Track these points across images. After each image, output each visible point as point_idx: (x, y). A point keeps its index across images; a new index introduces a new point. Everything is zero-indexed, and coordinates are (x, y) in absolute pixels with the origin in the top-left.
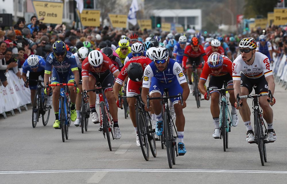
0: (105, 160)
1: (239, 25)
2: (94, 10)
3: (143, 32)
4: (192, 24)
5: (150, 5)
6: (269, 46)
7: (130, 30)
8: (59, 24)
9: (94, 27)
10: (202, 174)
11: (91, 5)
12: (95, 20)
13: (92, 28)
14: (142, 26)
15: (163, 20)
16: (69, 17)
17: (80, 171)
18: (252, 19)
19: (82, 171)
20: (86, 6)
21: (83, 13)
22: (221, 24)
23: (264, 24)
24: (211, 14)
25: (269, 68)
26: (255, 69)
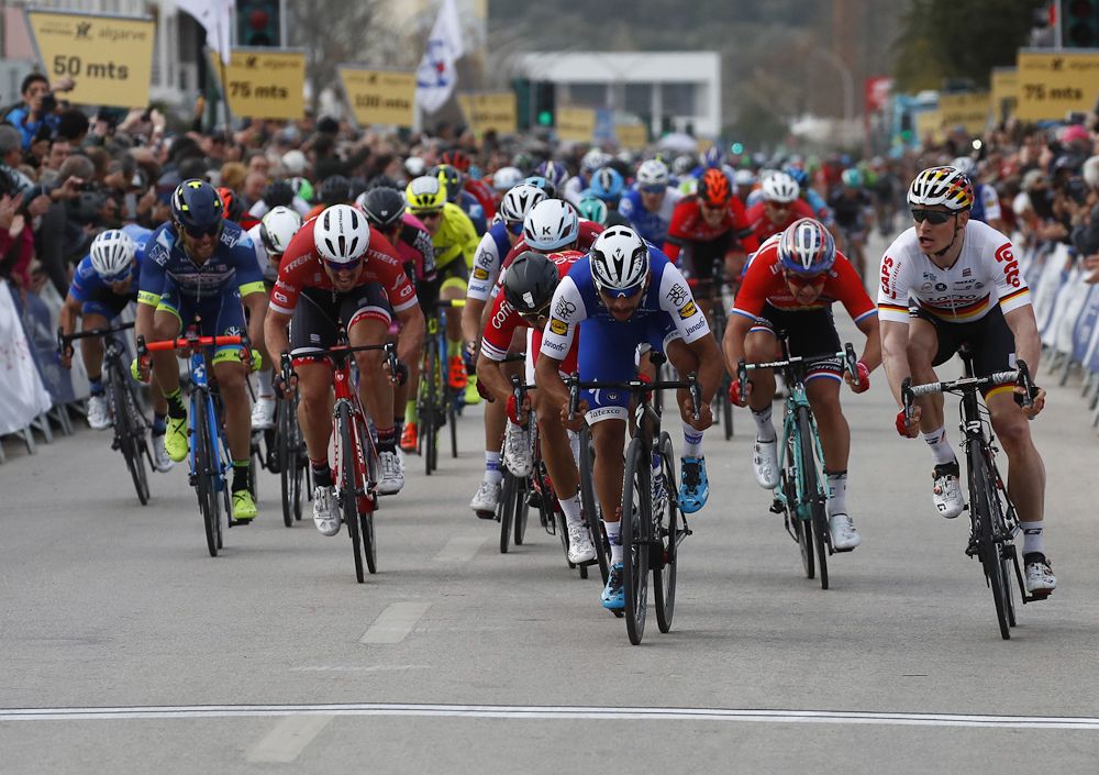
0: (320, 666)
1: (875, 121)
2: (281, 54)
3: (479, 142)
4: (681, 113)
5: (510, 33)
6: (990, 204)
7: (430, 135)
8: (139, 109)
9: (282, 123)
10: (716, 728)
11: (269, 33)
12: (284, 94)
13: (271, 127)
14: (479, 118)
15: (563, 96)
16: (176, 78)
17: (219, 714)
18: (928, 96)
19: (225, 714)
20: (249, 35)
21: (235, 63)
22: (800, 112)
23: (978, 117)
24: (760, 73)
25: (1016, 279)
26: (965, 285)
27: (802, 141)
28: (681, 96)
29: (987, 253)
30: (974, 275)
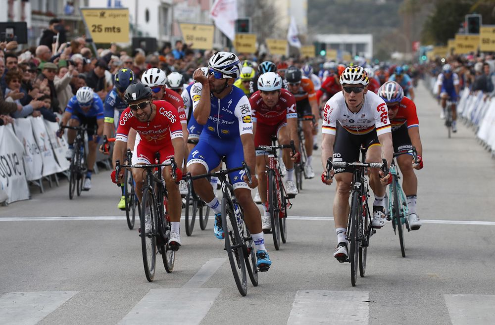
25: (385, 120)
26: (362, 121)
27: (395, 60)
28: (361, 47)
29: (374, 107)
30: (367, 117)
